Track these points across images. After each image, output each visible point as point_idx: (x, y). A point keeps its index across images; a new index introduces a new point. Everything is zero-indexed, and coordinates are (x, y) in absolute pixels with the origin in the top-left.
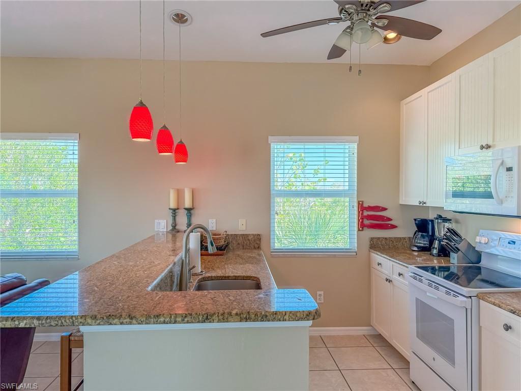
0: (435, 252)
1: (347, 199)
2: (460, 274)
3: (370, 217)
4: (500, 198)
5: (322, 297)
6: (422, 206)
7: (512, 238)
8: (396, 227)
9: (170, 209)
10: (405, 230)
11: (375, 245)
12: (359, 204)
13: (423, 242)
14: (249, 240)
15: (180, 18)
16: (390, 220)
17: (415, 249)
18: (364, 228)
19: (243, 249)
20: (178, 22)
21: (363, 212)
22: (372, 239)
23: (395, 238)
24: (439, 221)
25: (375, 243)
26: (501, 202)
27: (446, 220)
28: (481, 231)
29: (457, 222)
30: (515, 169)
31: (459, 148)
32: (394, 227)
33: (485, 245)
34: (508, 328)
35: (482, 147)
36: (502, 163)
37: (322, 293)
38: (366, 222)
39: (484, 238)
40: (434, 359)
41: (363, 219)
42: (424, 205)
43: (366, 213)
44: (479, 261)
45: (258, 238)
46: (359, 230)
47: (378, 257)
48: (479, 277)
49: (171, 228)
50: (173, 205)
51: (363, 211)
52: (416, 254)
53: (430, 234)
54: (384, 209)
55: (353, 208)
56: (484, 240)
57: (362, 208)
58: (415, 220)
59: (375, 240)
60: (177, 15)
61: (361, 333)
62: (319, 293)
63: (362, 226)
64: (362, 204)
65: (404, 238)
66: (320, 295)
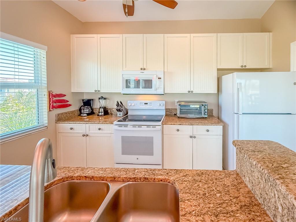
3: (57, 101)
8: (71, 105)
10: (75, 106)
11: (60, 119)
12: (49, 93)
16: (67, 101)
17: (85, 115)
18: (54, 109)
25: (60, 117)
26: (156, 89)
30: (162, 78)
36: (156, 76)
38: (55, 105)
40: (138, 159)
46: (49, 111)
53: (92, 106)
54: (65, 95)
55: (44, 96)
58: (83, 100)
59: (60, 115)
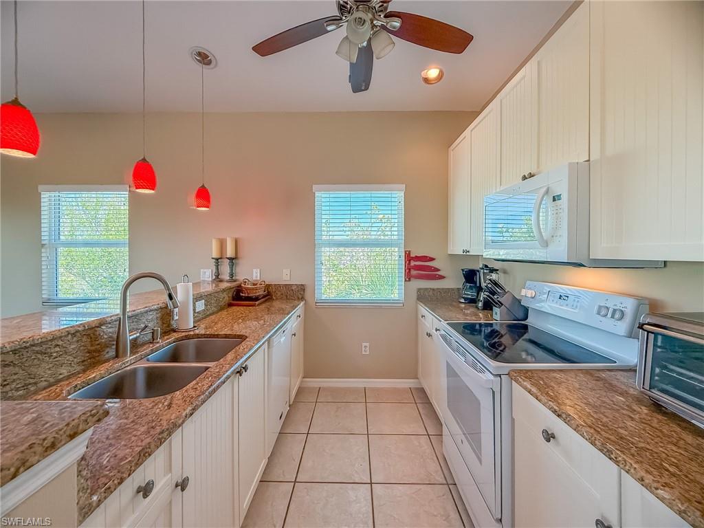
0: (480, 304)
1: (396, 249)
2: (503, 332)
3: (418, 268)
4: (545, 238)
5: (368, 349)
6: (466, 256)
7: (563, 292)
8: (445, 277)
9: (213, 258)
10: (453, 281)
11: (422, 297)
12: (406, 253)
13: (471, 294)
14: (292, 290)
15: (204, 58)
16: (438, 270)
17: (463, 301)
18: (412, 279)
19: (287, 299)
20: (201, 63)
21: (410, 263)
22: (419, 290)
23: (443, 289)
24: (485, 271)
25: (421, 294)
26: (546, 244)
27: (492, 270)
28: (528, 283)
29: (505, 272)
30: (565, 197)
31: (501, 185)
32: (442, 277)
33: (531, 299)
34: (549, 436)
35: (524, 178)
36: (547, 192)
37: (367, 344)
38: (414, 272)
39: (530, 291)
40: (462, 442)
41: (410, 269)
42: (468, 254)
43: (413, 263)
44: (526, 318)
45: (302, 288)
46: (406, 281)
47: (423, 310)
48: (526, 336)
49: (214, 277)
50: (215, 254)
51: (410, 261)
52: (463, 305)
53: (478, 285)
54: (432, 259)
55: (400, 258)
56: (530, 293)
57: (409, 258)
58: (463, 270)
59: (422, 291)
60: (199, 54)
61: (407, 386)
62: (364, 344)
63: (409, 277)
64: (409, 253)
65: (453, 289)
66: (365, 347)
